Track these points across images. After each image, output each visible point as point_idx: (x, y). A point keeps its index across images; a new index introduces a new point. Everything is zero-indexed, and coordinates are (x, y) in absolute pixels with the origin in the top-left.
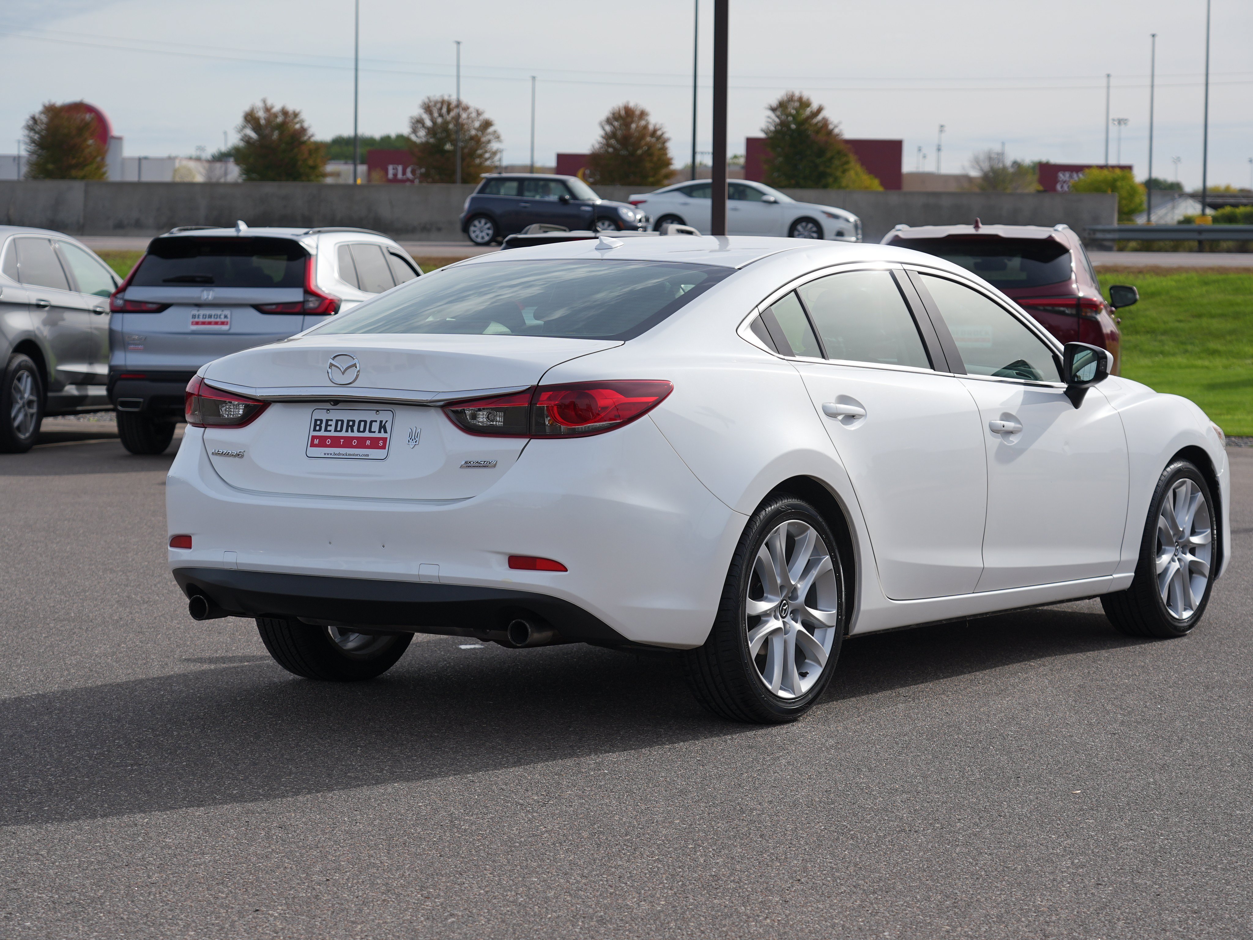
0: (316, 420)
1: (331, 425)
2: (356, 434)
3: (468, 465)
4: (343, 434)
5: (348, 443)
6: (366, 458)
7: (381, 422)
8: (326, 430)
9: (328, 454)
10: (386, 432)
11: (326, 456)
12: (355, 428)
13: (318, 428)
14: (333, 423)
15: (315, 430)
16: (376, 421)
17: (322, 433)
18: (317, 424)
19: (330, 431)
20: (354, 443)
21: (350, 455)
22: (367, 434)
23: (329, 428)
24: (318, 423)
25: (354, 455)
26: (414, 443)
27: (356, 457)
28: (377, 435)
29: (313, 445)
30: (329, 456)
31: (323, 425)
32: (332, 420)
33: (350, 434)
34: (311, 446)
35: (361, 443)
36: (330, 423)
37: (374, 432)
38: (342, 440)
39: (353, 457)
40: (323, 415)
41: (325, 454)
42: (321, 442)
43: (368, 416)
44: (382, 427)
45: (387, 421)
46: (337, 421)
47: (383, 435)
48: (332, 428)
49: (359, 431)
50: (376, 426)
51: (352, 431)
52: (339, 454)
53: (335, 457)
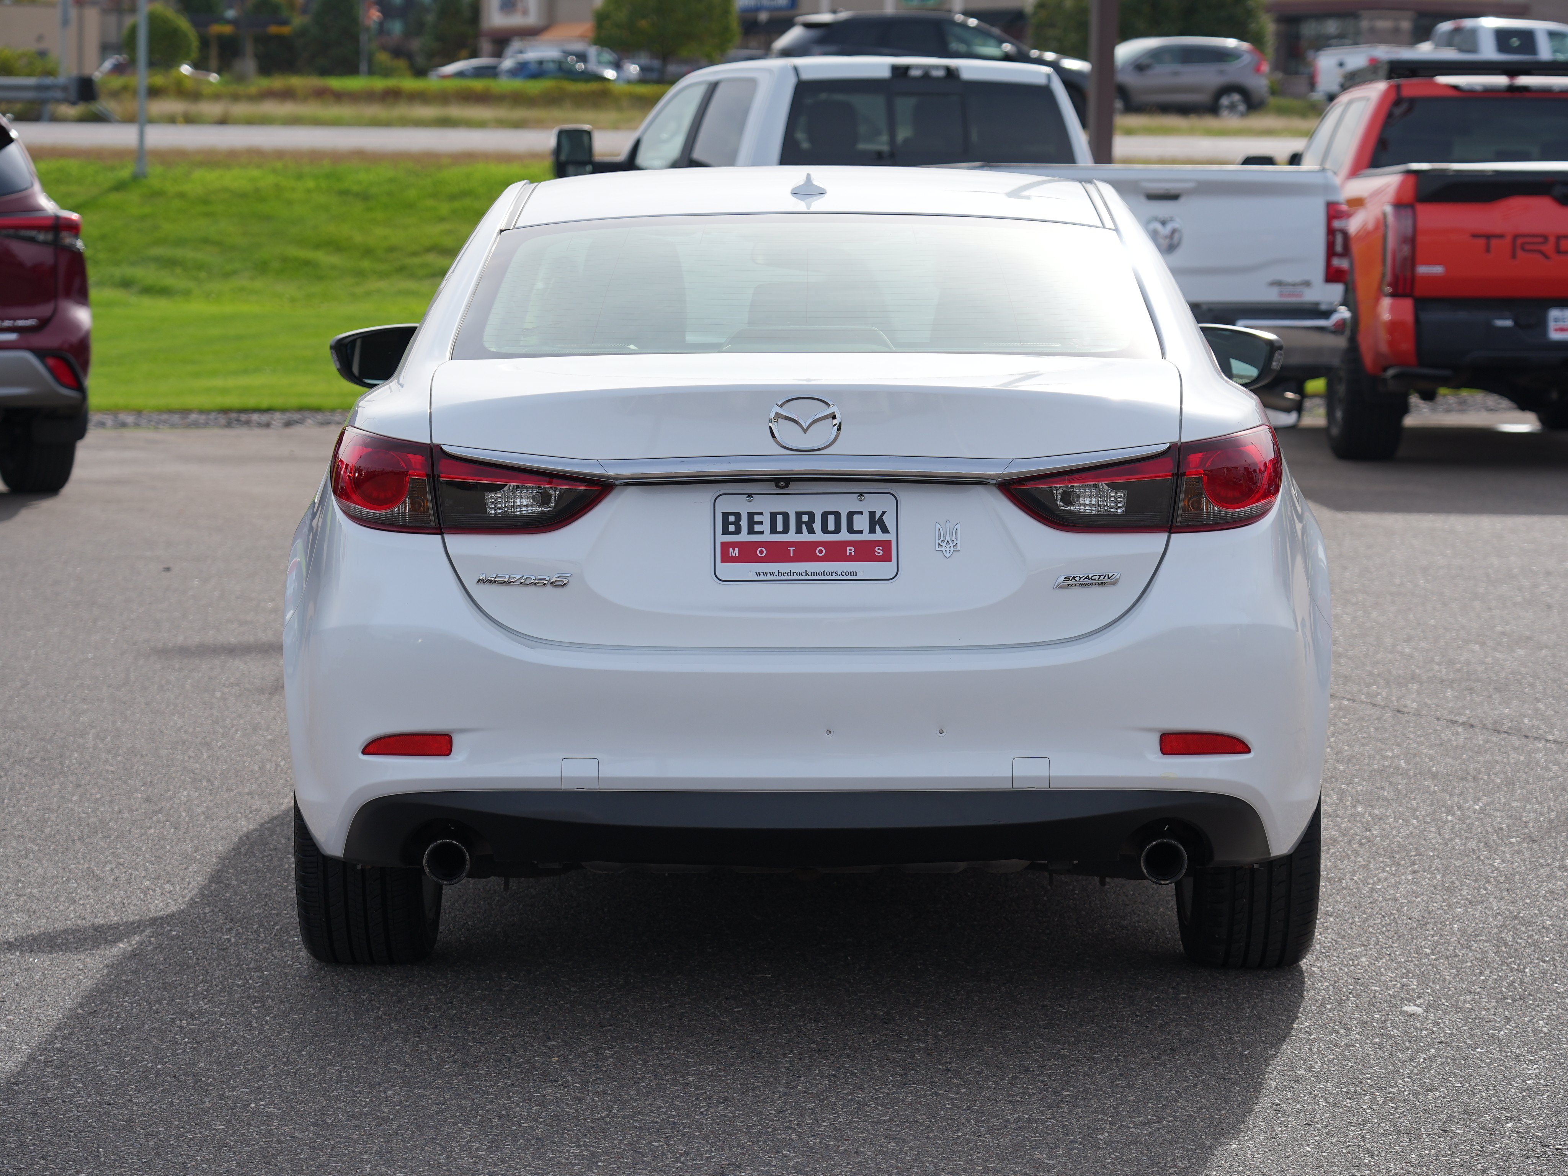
0: (725, 516)
1: (761, 523)
2: (819, 536)
3: (1071, 582)
4: (792, 536)
5: (805, 552)
6: (852, 578)
7: (872, 514)
8: (751, 531)
9: (765, 574)
10: (885, 530)
11: (762, 577)
12: (817, 526)
13: (732, 528)
14: (767, 519)
15: (725, 531)
16: (861, 513)
17: (744, 537)
18: (730, 522)
19: (762, 533)
20: (820, 551)
21: (813, 573)
22: (844, 536)
23: (757, 528)
24: (732, 519)
25: (823, 573)
26: (952, 549)
27: (830, 577)
28: (866, 536)
29: (726, 559)
30: (769, 577)
31: (744, 523)
32: (761, 514)
33: (805, 537)
34: (722, 562)
35: (836, 552)
36: (757, 518)
37: (861, 532)
38: (792, 549)
39: (822, 577)
40: (743, 507)
41: (758, 574)
42: (748, 554)
43: (844, 505)
44: (876, 522)
45: (884, 513)
46: (773, 516)
47: (879, 536)
48: (766, 527)
49: (825, 530)
50: (862, 523)
51: (811, 531)
52: (791, 573)
53: (782, 578)
